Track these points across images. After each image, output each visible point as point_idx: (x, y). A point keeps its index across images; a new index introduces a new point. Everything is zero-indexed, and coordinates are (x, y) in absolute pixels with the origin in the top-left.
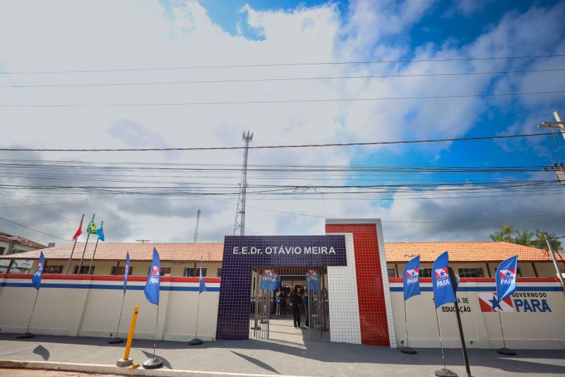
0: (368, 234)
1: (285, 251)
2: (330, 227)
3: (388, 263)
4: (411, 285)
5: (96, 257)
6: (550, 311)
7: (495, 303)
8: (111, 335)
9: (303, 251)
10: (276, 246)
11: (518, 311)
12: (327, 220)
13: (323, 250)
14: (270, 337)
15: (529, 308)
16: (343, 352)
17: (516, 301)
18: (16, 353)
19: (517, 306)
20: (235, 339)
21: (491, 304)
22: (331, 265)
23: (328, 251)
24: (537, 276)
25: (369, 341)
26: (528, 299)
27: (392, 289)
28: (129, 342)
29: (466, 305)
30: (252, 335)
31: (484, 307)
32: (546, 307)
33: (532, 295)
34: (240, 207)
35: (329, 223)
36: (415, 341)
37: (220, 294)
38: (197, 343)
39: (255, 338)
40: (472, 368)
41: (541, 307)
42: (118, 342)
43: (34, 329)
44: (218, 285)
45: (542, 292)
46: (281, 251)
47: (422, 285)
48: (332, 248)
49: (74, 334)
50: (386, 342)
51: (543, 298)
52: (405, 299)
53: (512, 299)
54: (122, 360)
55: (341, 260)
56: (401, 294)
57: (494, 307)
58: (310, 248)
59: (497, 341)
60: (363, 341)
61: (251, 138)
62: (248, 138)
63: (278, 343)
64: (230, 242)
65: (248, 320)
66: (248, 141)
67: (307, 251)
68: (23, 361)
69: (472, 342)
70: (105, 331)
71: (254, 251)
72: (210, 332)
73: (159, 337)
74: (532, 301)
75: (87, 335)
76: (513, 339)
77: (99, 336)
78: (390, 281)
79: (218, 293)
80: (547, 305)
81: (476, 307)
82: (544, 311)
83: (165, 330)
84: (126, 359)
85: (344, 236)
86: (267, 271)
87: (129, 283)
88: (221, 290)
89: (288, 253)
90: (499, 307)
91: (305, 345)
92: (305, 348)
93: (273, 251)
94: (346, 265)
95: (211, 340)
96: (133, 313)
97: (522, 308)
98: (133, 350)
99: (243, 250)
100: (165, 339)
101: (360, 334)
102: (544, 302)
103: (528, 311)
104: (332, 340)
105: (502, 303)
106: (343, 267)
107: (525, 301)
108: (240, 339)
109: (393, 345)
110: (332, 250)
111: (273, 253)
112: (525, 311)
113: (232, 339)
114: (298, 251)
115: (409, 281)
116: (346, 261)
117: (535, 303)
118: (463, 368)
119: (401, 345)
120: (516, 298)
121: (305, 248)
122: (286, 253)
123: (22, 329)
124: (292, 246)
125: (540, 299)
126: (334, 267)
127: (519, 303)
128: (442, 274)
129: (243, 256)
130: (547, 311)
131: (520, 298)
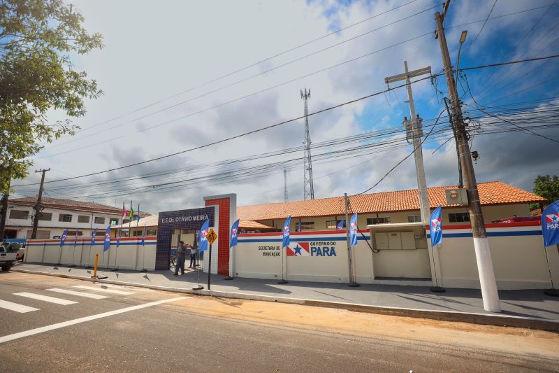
0: (226, 203)
2: (207, 202)
7: (298, 250)
9: (193, 218)
10: (181, 217)
11: (312, 255)
13: (202, 217)
19: (312, 251)
21: (294, 251)
25: (221, 273)
26: (321, 247)
28: (95, 269)
29: (278, 251)
31: (289, 253)
32: (333, 252)
33: (325, 244)
34: (307, 164)
35: (207, 199)
37: (157, 246)
38: (144, 271)
41: (329, 252)
44: (155, 241)
45: (333, 241)
46: (183, 219)
47: (239, 238)
48: (207, 216)
53: (310, 247)
55: (212, 223)
57: (296, 253)
58: (196, 217)
61: (309, 94)
62: (306, 96)
64: (161, 216)
66: (306, 98)
71: (171, 220)
73: (134, 268)
81: (283, 253)
84: (95, 275)
85: (214, 207)
88: (157, 243)
89: (186, 220)
90: (300, 253)
94: (213, 226)
95: (153, 270)
97: (315, 254)
99: (166, 220)
101: (217, 268)
102: (333, 249)
103: (319, 255)
104: (204, 272)
105: (303, 250)
108: (165, 270)
109: (230, 275)
111: (179, 221)
114: (190, 219)
119: (233, 275)
125: (330, 247)
129: (166, 223)
130: (333, 255)
131: (315, 246)
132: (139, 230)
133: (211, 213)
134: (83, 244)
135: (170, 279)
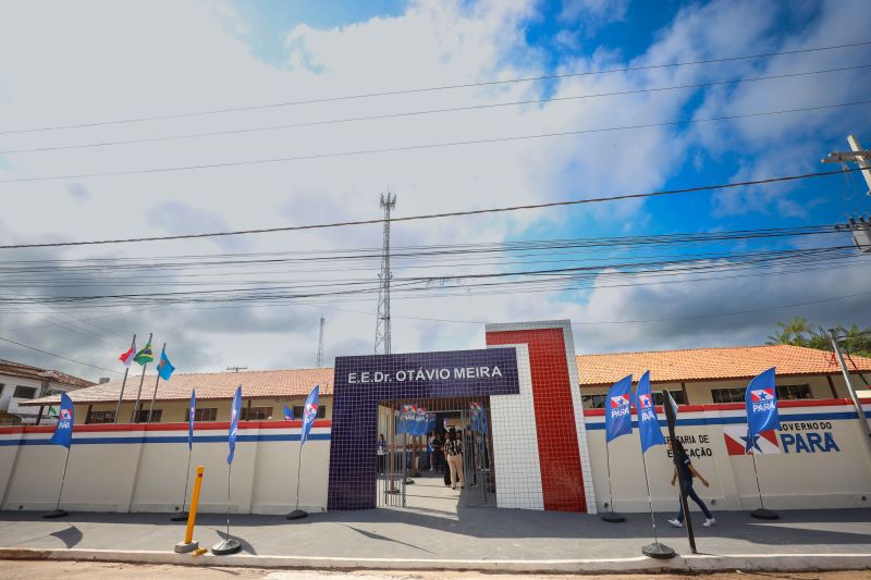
0: (550, 345)
1: (425, 375)
2: (492, 336)
3: (582, 386)
4: (617, 419)
6: (837, 450)
7: (751, 441)
9: (452, 374)
10: (411, 368)
11: (787, 451)
12: (487, 326)
13: (483, 371)
14: (408, 504)
15: (805, 447)
16: (519, 523)
17: (783, 436)
18: (39, 539)
19: (785, 444)
20: (355, 509)
21: (744, 444)
22: (496, 393)
23: (491, 372)
25: (556, 505)
26: (803, 433)
27: (589, 427)
28: (191, 518)
29: (705, 446)
30: (380, 502)
31: (733, 448)
32: (830, 444)
33: (810, 426)
34: (382, 310)
35: (492, 330)
36: (623, 503)
37: (332, 443)
38: (299, 517)
39: (385, 506)
41: (823, 444)
42: (180, 518)
43: (66, 505)
44: (328, 431)
45: (825, 422)
46: (420, 375)
48: (496, 368)
49: (123, 508)
50: (579, 505)
51: (827, 430)
52: (608, 440)
53: (778, 433)
54: (182, 544)
55: (511, 387)
56: (602, 433)
57: (749, 447)
58: (463, 370)
59: (751, 498)
60: (546, 505)
61: (394, 203)
62: (388, 204)
63: (419, 512)
64: (344, 365)
65: (374, 480)
66: (388, 209)
67: (459, 373)
68: (45, 550)
69: (713, 502)
70: (168, 504)
71: (379, 377)
72: (318, 498)
73: (244, 509)
74: (809, 435)
75: (142, 510)
76: (773, 495)
77: (160, 511)
78: (586, 414)
79: (327, 443)
80: (832, 441)
81: (720, 448)
82: (828, 449)
83: (254, 499)
84: (189, 542)
85: (514, 349)
86: (407, 407)
87: (197, 433)
88: (332, 437)
89: (430, 378)
90: (757, 447)
91: (459, 515)
92: (457, 519)
93: (408, 376)
94: (518, 392)
95: (320, 511)
96: (196, 476)
97: (792, 448)
99: (363, 377)
100: (255, 512)
101: (541, 495)
102: (828, 436)
103: (803, 451)
104: (499, 506)
105: (762, 441)
106: (513, 396)
107: (798, 435)
108: (363, 508)
109: (592, 509)
110: (497, 371)
111: (407, 379)
112: (798, 451)
113: (351, 509)
114: (445, 374)
115: (615, 414)
116: (518, 388)
117: (814, 438)
119: (604, 510)
120: (784, 432)
121: (456, 370)
122: (427, 379)
123: (50, 504)
124: (436, 367)
125: (821, 432)
126: (500, 397)
127: (787, 439)
128: (646, 402)
129: (363, 385)
130: (833, 450)
131: (789, 432)
132: (158, 407)
133: (508, 361)
134: (22, 442)
135: (480, 535)
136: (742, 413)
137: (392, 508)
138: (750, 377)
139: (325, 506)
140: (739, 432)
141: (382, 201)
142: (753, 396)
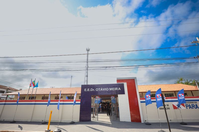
0: (132, 83)
1: (103, 89)
2: (118, 81)
3: (139, 92)
4: (148, 100)
5: (36, 94)
6: (198, 108)
7: (179, 106)
8: (43, 121)
9: (109, 89)
11: (187, 108)
12: (117, 78)
13: (116, 89)
14: (98, 120)
15: (191, 107)
16: (125, 125)
17: (186, 105)
18: (10, 128)
19: (187, 107)
20: (86, 121)
21: (177, 106)
22: (119, 94)
24: (193, 96)
25: (134, 121)
26: (191, 104)
27: (141, 102)
28: (49, 123)
29: (168, 107)
30: (92, 120)
31: (175, 107)
32: (197, 107)
33: (192, 103)
34: (86, 74)
35: (118, 79)
36: (150, 120)
37: (81, 105)
38: (73, 123)
39: (93, 121)
40: (171, 129)
41: (195, 107)
42: (45, 123)
43: (16, 119)
44: (79, 102)
45: (195, 102)
46: (101, 89)
47: (152, 100)
48: (119, 88)
49: (29, 121)
50: (140, 121)
51: (196, 104)
52: (146, 105)
53: (185, 104)
54: (47, 130)
55: (123, 92)
56: (145, 103)
57: (178, 107)
58: (111, 88)
59: (180, 120)
60: (131, 121)
61: (89, 50)
62: (88, 50)
63: (101, 122)
64: (83, 87)
65: (91, 114)
66: (88, 51)
67: (111, 89)
68: (12, 131)
69: (171, 120)
70: (40, 119)
71: (92, 90)
72: (77, 119)
73: (59, 121)
74: (192, 105)
75: (34, 121)
76: (186, 119)
77: (38, 121)
78: (141, 99)
79: (79, 105)
80: (197, 106)
81: (172, 107)
82: (196, 108)
83: (62, 119)
84: (48, 129)
85: (123, 84)
86: (97, 97)
88: (81, 104)
89: (104, 90)
91: (111, 123)
92: (111, 124)
93: (99, 89)
94: (124, 94)
95: (78, 122)
96: (50, 113)
97: (188, 108)
98: (50, 126)
99: (88, 90)
100: (62, 122)
101: (130, 118)
102: (196, 105)
104: (120, 121)
105: (181, 106)
106: (123, 95)
107: (189, 105)
108: (88, 121)
109: (142, 122)
110: (119, 89)
111: (98, 90)
112: (190, 108)
113: (85, 121)
114: (107, 89)
115: (147, 99)
117: (193, 105)
118: (168, 130)
119: (145, 122)
120: (186, 104)
121: (110, 88)
122: (103, 90)
123: (12, 119)
124: (105, 88)
125: (195, 104)
126: (120, 95)
127: (187, 106)
128: (159, 96)
129: (88, 92)
130: (197, 108)
131: (187, 104)
133: (122, 86)
135: (118, 128)
136: (177, 99)
137: (95, 121)
138: (178, 91)
139: (79, 121)
140: (176, 104)
141: (87, 50)
142: (179, 95)
